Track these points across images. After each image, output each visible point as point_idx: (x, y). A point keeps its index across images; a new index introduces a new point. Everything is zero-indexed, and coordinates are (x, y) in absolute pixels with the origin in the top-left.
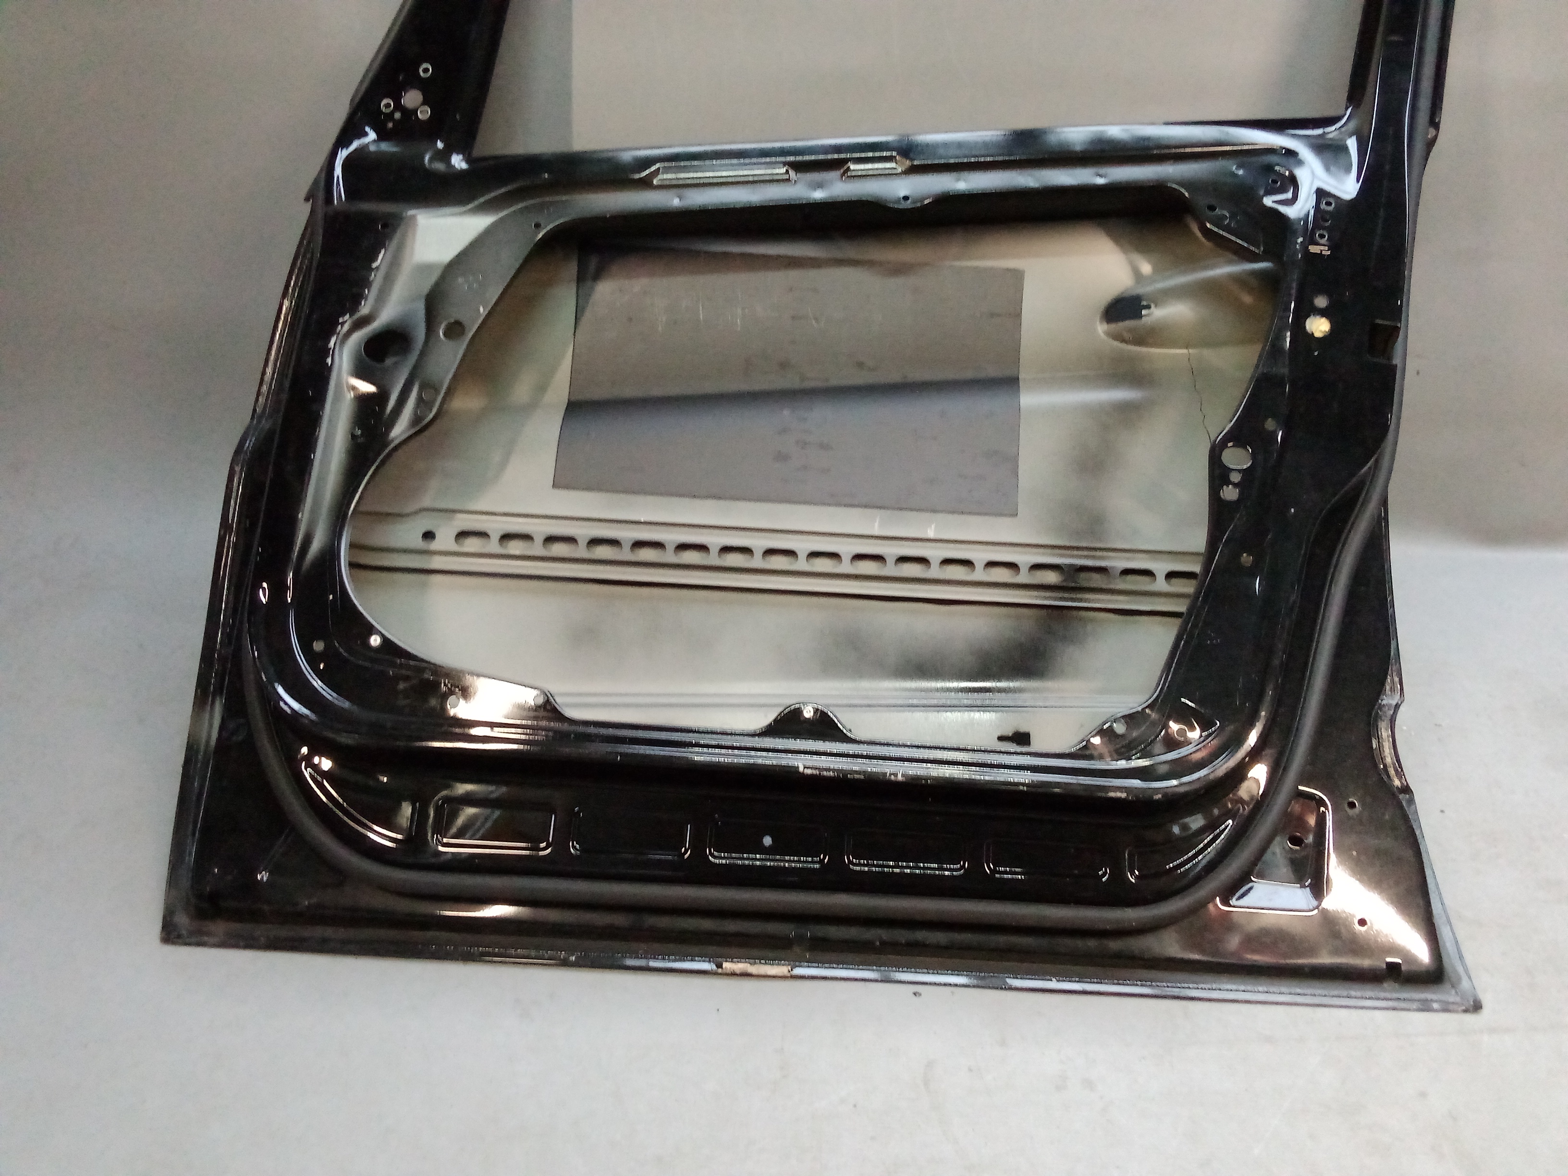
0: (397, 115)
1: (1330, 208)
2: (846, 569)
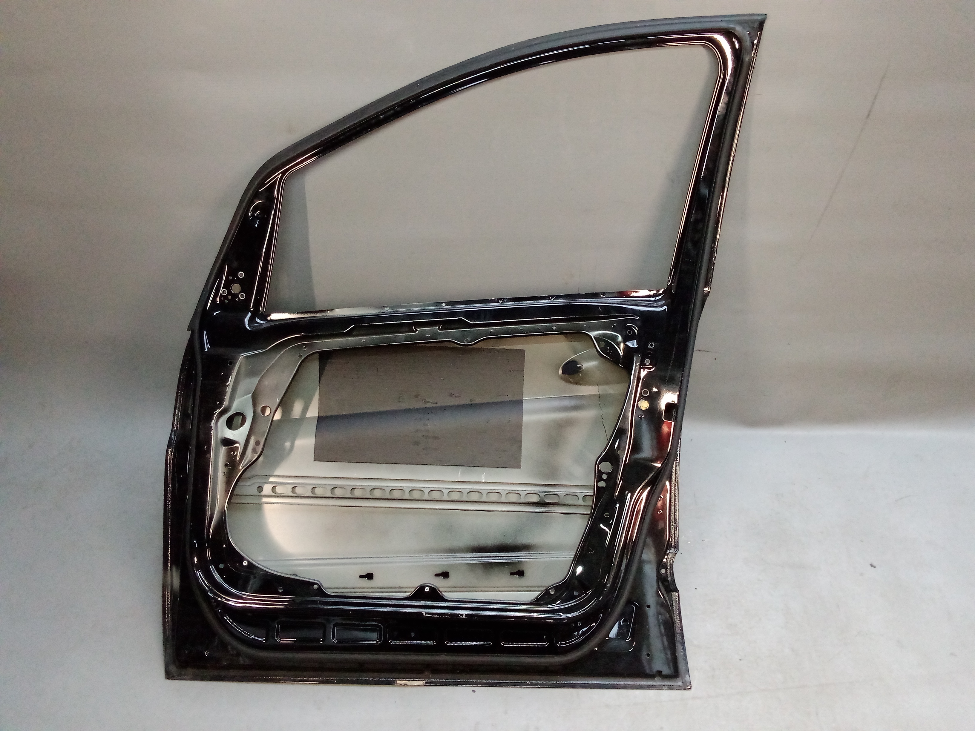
0: (230, 297)
1: (652, 347)
2: (446, 498)
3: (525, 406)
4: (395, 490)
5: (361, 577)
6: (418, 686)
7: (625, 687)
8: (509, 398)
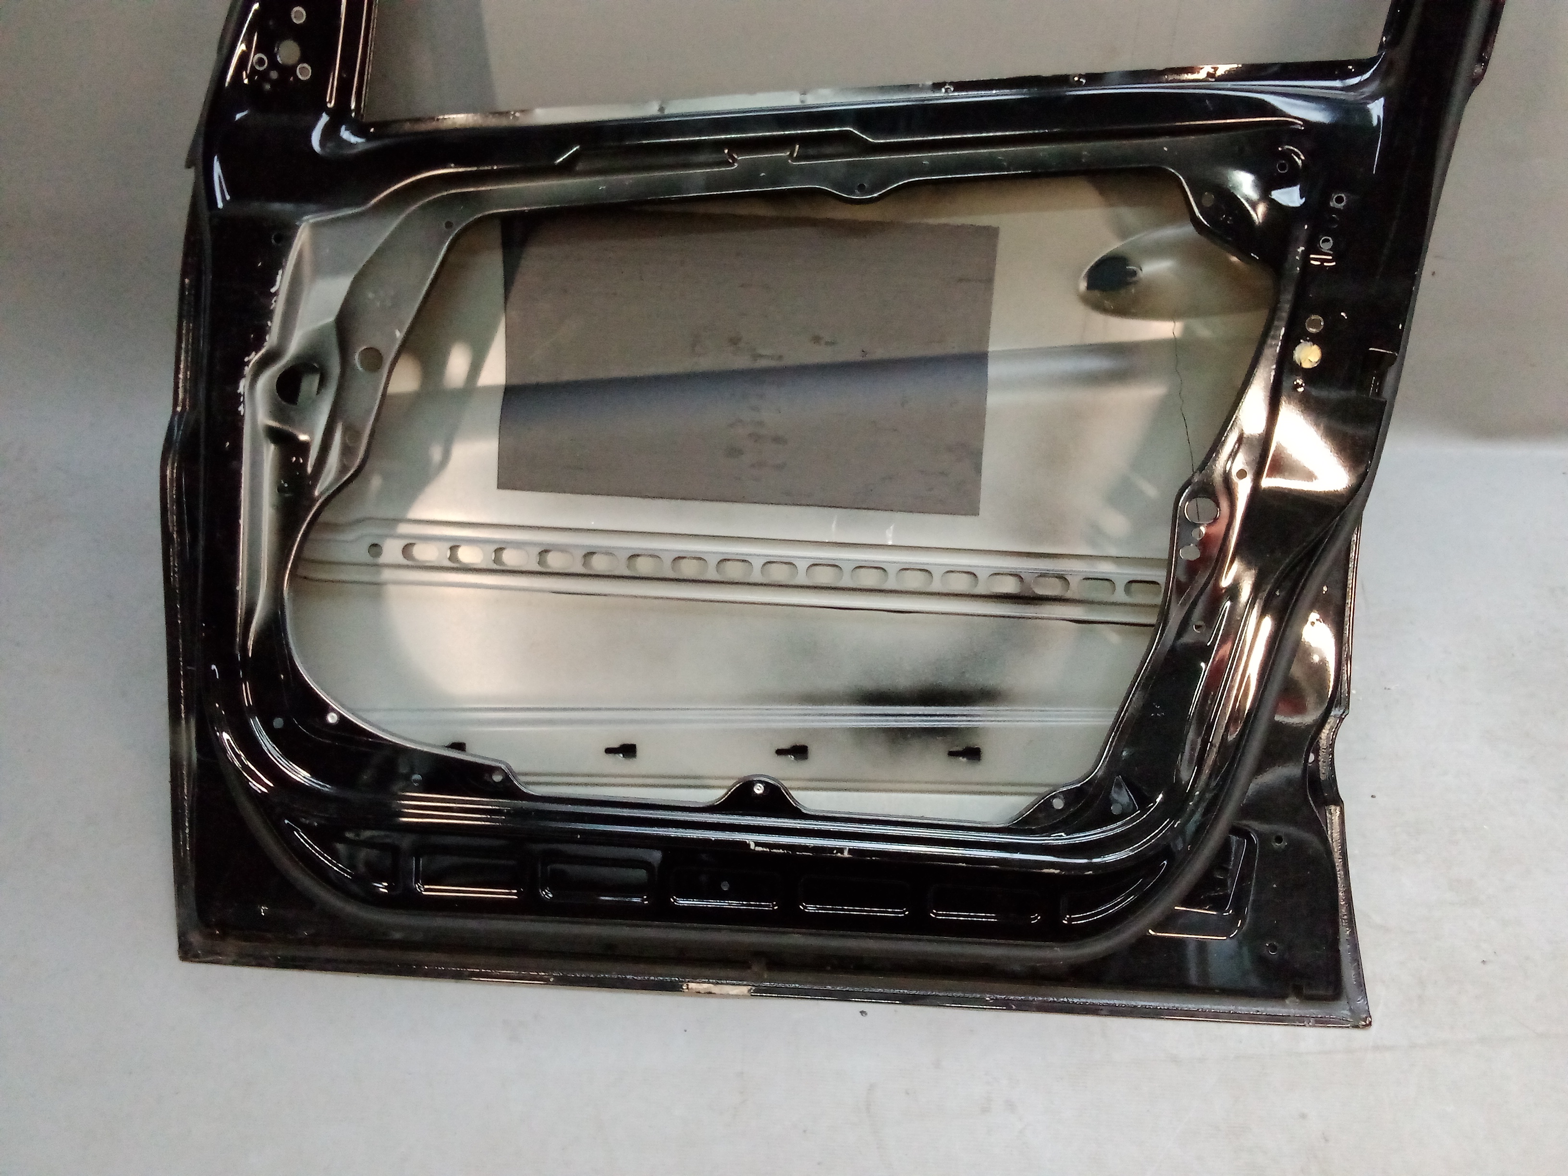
0: (274, 75)
1: (1340, 206)
2: (801, 578)
3: (994, 370)
4: (684, 560)
5: (609, 751)
6: (737, 996)
7: (1215, 1016)
8: (954, 346)
